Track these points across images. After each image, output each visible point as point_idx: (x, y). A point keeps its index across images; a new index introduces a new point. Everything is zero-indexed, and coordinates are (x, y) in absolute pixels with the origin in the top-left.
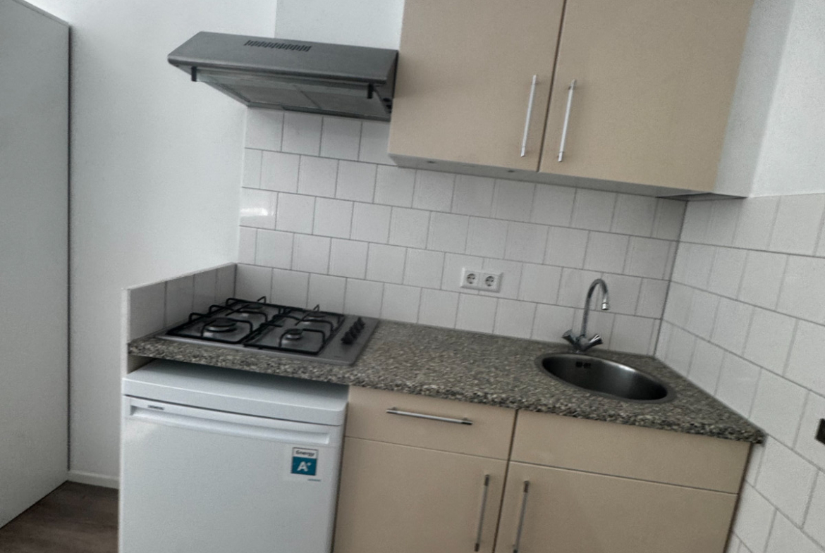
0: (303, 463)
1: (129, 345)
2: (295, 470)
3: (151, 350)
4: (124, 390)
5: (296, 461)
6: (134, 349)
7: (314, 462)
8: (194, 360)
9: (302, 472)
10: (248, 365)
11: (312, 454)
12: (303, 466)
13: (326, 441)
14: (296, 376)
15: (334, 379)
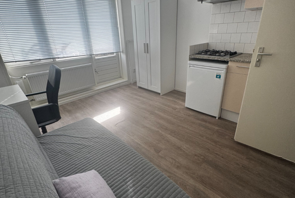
0: (218, 76)
1: (189, 56)
2: (216, 77)
3: (193, 57)
4: (188, 63)
5: (217, 76)
6: (190, 57)
7: (220, 76)
8: (200, 58)
9: (218, 78)
10: (209, 58)
11: (220, 74)
12: (218, 77)
13: (223, 72)
14: (218, 60)
15: (226, 60)
